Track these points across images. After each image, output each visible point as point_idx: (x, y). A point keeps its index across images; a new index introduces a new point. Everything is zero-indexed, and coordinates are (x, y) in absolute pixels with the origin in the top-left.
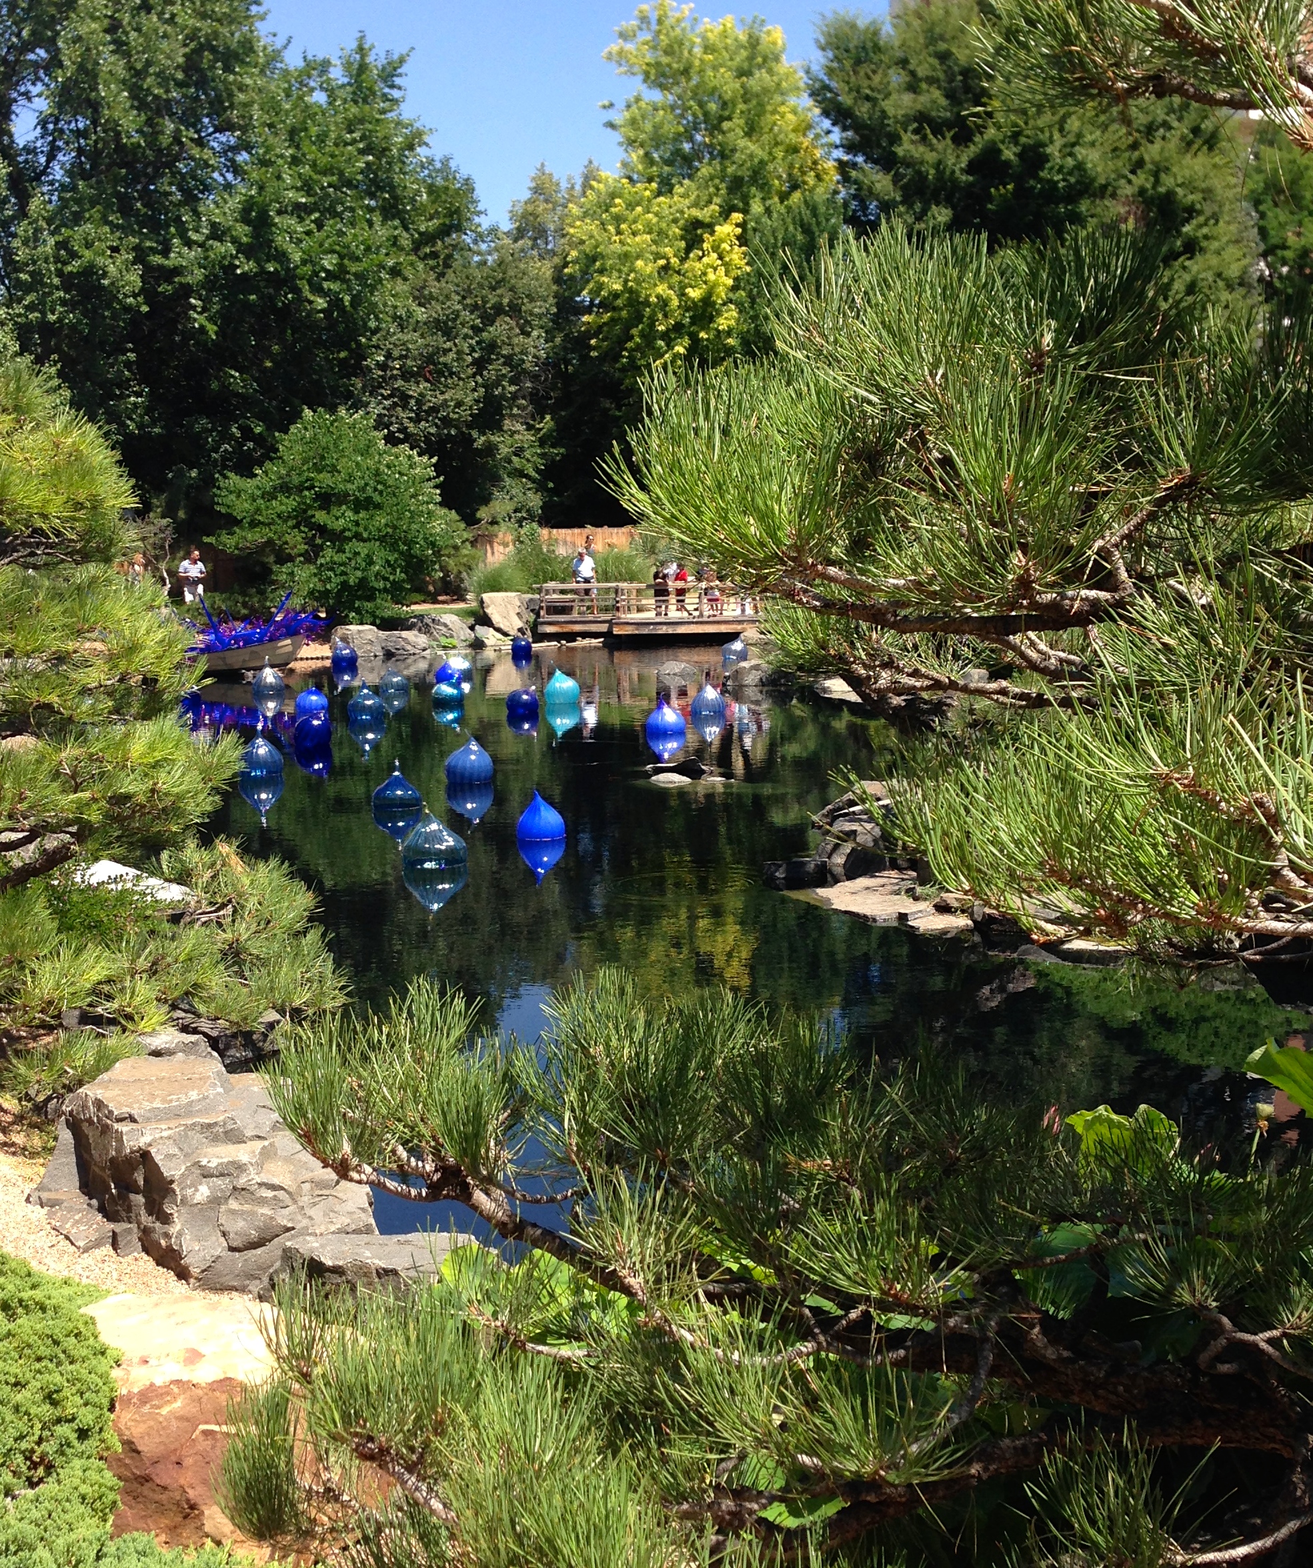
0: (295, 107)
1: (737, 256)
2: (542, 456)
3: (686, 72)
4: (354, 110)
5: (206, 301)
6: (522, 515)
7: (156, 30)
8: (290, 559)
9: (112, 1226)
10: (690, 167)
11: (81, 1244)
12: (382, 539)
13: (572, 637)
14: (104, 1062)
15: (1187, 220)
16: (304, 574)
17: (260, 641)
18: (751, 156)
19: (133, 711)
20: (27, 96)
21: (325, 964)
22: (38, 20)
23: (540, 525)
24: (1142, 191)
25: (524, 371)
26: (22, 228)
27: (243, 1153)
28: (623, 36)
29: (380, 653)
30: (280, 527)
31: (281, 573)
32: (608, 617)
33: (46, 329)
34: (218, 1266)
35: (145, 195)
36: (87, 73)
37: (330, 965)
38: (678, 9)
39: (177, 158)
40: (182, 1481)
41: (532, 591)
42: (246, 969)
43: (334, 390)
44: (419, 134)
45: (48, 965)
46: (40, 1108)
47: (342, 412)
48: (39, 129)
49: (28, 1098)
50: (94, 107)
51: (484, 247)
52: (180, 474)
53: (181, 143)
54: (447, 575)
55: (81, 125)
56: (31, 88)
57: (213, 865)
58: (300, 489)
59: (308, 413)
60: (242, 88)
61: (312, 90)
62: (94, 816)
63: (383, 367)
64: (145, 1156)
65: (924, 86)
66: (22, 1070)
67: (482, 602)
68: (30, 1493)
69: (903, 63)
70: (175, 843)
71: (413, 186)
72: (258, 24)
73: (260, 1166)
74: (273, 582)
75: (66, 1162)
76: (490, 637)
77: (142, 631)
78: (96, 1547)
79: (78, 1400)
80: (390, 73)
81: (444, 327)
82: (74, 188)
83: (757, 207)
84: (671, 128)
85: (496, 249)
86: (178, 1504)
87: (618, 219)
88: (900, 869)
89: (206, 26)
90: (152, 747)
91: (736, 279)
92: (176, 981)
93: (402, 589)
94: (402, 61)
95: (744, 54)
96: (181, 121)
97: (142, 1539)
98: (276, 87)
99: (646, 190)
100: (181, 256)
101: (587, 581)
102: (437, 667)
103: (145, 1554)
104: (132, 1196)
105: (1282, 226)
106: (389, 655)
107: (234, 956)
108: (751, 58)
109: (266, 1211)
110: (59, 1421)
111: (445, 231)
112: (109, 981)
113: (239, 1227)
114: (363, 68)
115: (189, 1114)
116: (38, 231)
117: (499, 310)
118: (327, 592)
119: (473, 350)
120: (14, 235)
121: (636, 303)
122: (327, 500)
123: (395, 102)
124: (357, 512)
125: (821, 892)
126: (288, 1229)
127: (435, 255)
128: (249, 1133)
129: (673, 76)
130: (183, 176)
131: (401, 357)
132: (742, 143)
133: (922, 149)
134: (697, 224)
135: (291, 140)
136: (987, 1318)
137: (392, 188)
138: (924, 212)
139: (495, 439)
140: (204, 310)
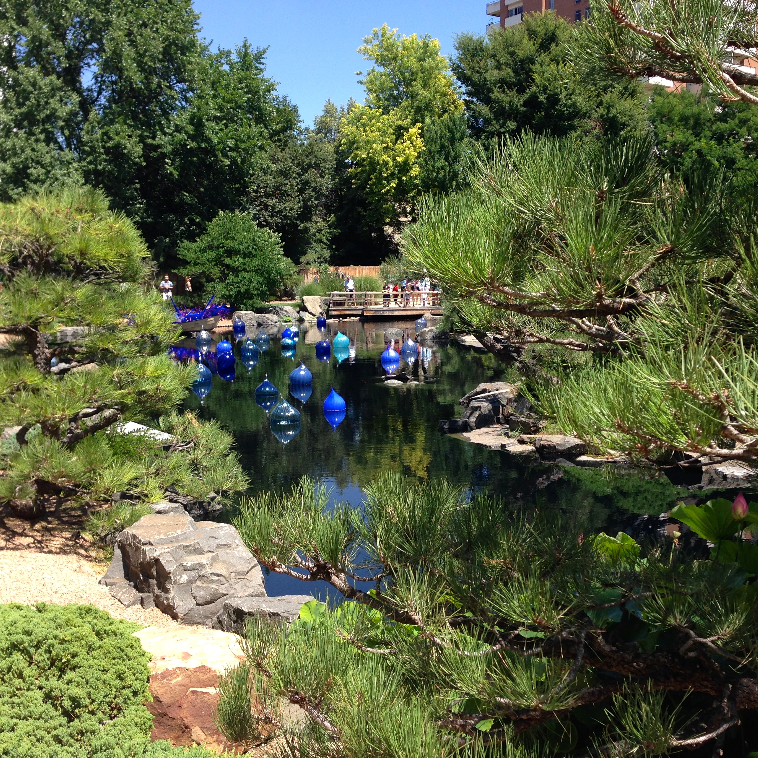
0: (214, 72)
1: (419, 142)
2: (330, 233)
3: (395, 59)
4: (242, 73)
5: (173, 161)
6: (321, 260)
7: (149, 36)
8: (213, 280)
9: (141, 594)
10: (397, 102)
11: (126, 603)
12: (256, 271)
13: (345, 316)
14: (134, 518)
15: (623, 129)
16: (220, 288)
17: (199, 318)
18: (425, 97)
19: (147, 351)
20: (88, 65)
21: (238, 470)
22: (93, 30)
23: (329, 265)
24: (602, 116)
25: (322, 194)
26: (86, 126)
27: (203, 559)
28: (366, 42)
29: (255, 324)
30: (208, 265)
31: (209, 287)
32: (361, 307)
33: (97, 172)
34: (191, 613)
35: (144, 111)
36: (117, 54)
37: (240, 469)
38: (391, 30)
39: (159, 94)
40: (182, 715)
41: (326, 295)
42: (201, 471)
43: (233, 202)
44: (272, 85)
45: (107, 472)
46: (103, 539)
47: (237, 212)
48: (94, 81)
49: (97, 534)
50: (120, 71)
51: (302, 137)
52: (161, 241)
53: (161, 88)
54: (286, 288)
55: (114, 79)
56: (90, 61)
57: (184, 423)
58: (218, 248)
59: (221, 213)
60: (190, 63)
61: (223, 64)
62: (129, 401)
63: (256, 191)
64: (157, 561)
65: (503, 67)
66: (95, 521)
67: (303, 300)
68: (111, 722)
69: (494, 56)
70: (167, 414)
71: (269, 109)
72: (197, 34)
73: (211, 565)
74: (205, 291)
75: (118, 564)
76: (307, 316)
77: (152, 314)
78: (143, 747)
79: (133, 678)
80: (259, 57)
81: (284, 173)
82: (110, 107)
83: (428, 121)
84: (389, 84)
85: (308, 138)
86: (179, 726)
87: (364, 125)
88: (501, 424)
89: (173, 34)
90: (156, 369)
91: (419, 153)
92: (168, 479)
93: (265, 294)
94: (264, 52)
95: (421, 51)
96: (161, 78)
97: (164, 743)
98: (206, 63)
99: (377, 112)
100: (161, 139)
101: (351, 291)
102: (283, 330)
103: (166, 750)
104: (150, 580)
105: (665, 132)
106: (260, 325)
107: (195, 467)
108: (425, 53)
109: (214, 586)
110: (124, 688)
111: (284, 130)
112: (136, 479)
113: (202, 594)
114: (246, 54)
115: (177, 541)
116: (93, 127)
117: (310, 166)
118: (231, 295)
119: (298, 184)
120: (82, 129)
121: (373, 164)
122: (230, 253)
123: (261, 70)
124: (244, 258)
125: (466, 434)
126: (225, 595)
127: (280, 140)
128: (205, 550)
129: (389, 61)
130: (162, 103)
131: (264, 187)
132: (421, 91)
133: (502, 95)
134: (400, 128)
135: (213, 87)
136: (580, 632)
137: (260, 109)
138: (504, 124)
139: (309, 225)
140: (172, 164)
